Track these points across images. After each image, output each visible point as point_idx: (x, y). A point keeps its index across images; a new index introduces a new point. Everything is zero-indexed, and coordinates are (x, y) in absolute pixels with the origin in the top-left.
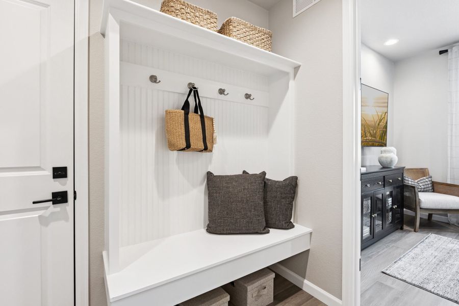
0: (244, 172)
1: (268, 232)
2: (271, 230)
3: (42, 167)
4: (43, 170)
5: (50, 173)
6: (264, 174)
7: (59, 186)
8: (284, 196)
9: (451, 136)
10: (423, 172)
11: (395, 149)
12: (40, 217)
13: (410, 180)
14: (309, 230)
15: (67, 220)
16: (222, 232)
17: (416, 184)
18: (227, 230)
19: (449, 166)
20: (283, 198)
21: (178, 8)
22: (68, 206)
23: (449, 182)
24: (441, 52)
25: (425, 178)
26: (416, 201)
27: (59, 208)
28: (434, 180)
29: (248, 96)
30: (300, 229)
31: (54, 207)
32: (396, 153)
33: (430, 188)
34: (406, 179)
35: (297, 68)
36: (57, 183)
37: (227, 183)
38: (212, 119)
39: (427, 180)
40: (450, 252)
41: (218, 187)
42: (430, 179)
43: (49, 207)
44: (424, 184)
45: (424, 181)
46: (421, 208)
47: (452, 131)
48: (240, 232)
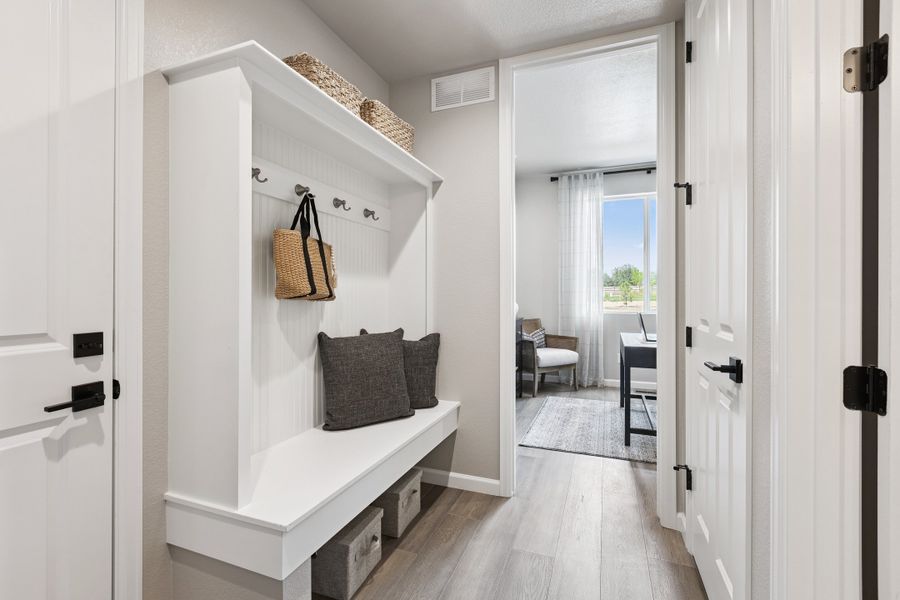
0: (363, 332)
1: (413, 414)
2: (416, 411)
3: (51, 334)
4: (52, 340)
5: (68, 346)
6: (400, 332)
7: (85, 372)
8: (427, 361)
10: (536, 324)
12: (46, 440)
14: (456, 404)
15: (100, 441)
16: (355, 424)
17: (533, 338)
18: (362, 419)
20: (427, 365)
21: (322, 77)
22: (102, 411)
23: (560, 334)
25: (538, 331)
26: (534, 359)
27: (84, 418)
28: (546, 333)
29: (368, 213)
30: (445, 406)
31: (76, 418)
33: (544, 343)
35: (437, 184)
36: (82, 365)
37: (356, 348)
38: (330, 248)
39: (540, 333)
40: (570, 412)
41: (344, 355)
42: (543, 332)
43: (65, 418)
44: (539, 337)
46: (538, 367)
48: (380, 419)
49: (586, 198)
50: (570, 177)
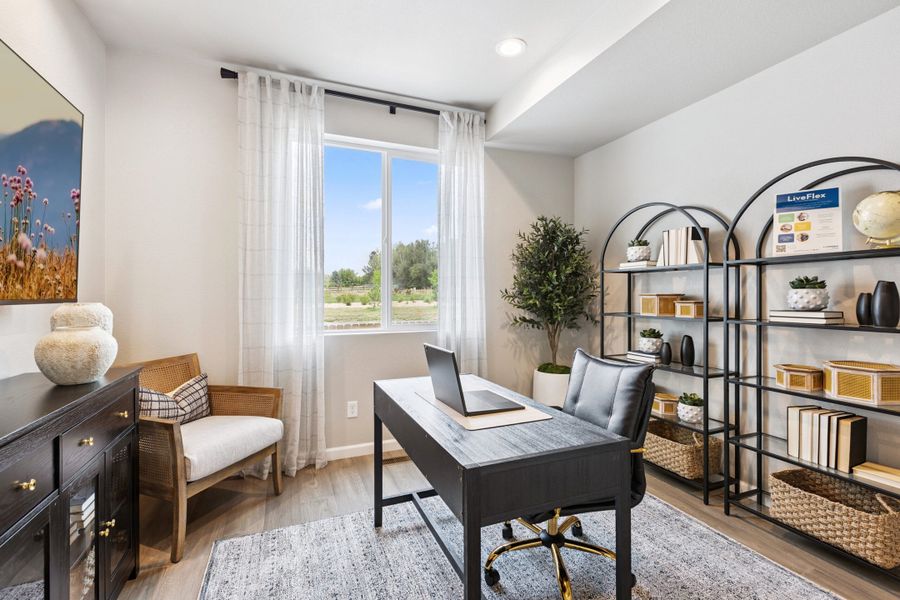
9: (244, 275)
10: (185, 366)
11: (109, 313)
13: (155, 397)
17: (171, 405)
19: (241, 346)
23: (241, 383)
24: (227, 74)
25: (191, 382)
26: (175, 467)
28: (212, 381)
32: (110, 324)
33: (205, 407)
34: (145, 396)
39: (197, 387)
42: (203, 383)
44: (191, 399)
45: (192, 390)
46: (188, 483)
47: (245, 264)
49: (294, 131)
50: (262, 80)
